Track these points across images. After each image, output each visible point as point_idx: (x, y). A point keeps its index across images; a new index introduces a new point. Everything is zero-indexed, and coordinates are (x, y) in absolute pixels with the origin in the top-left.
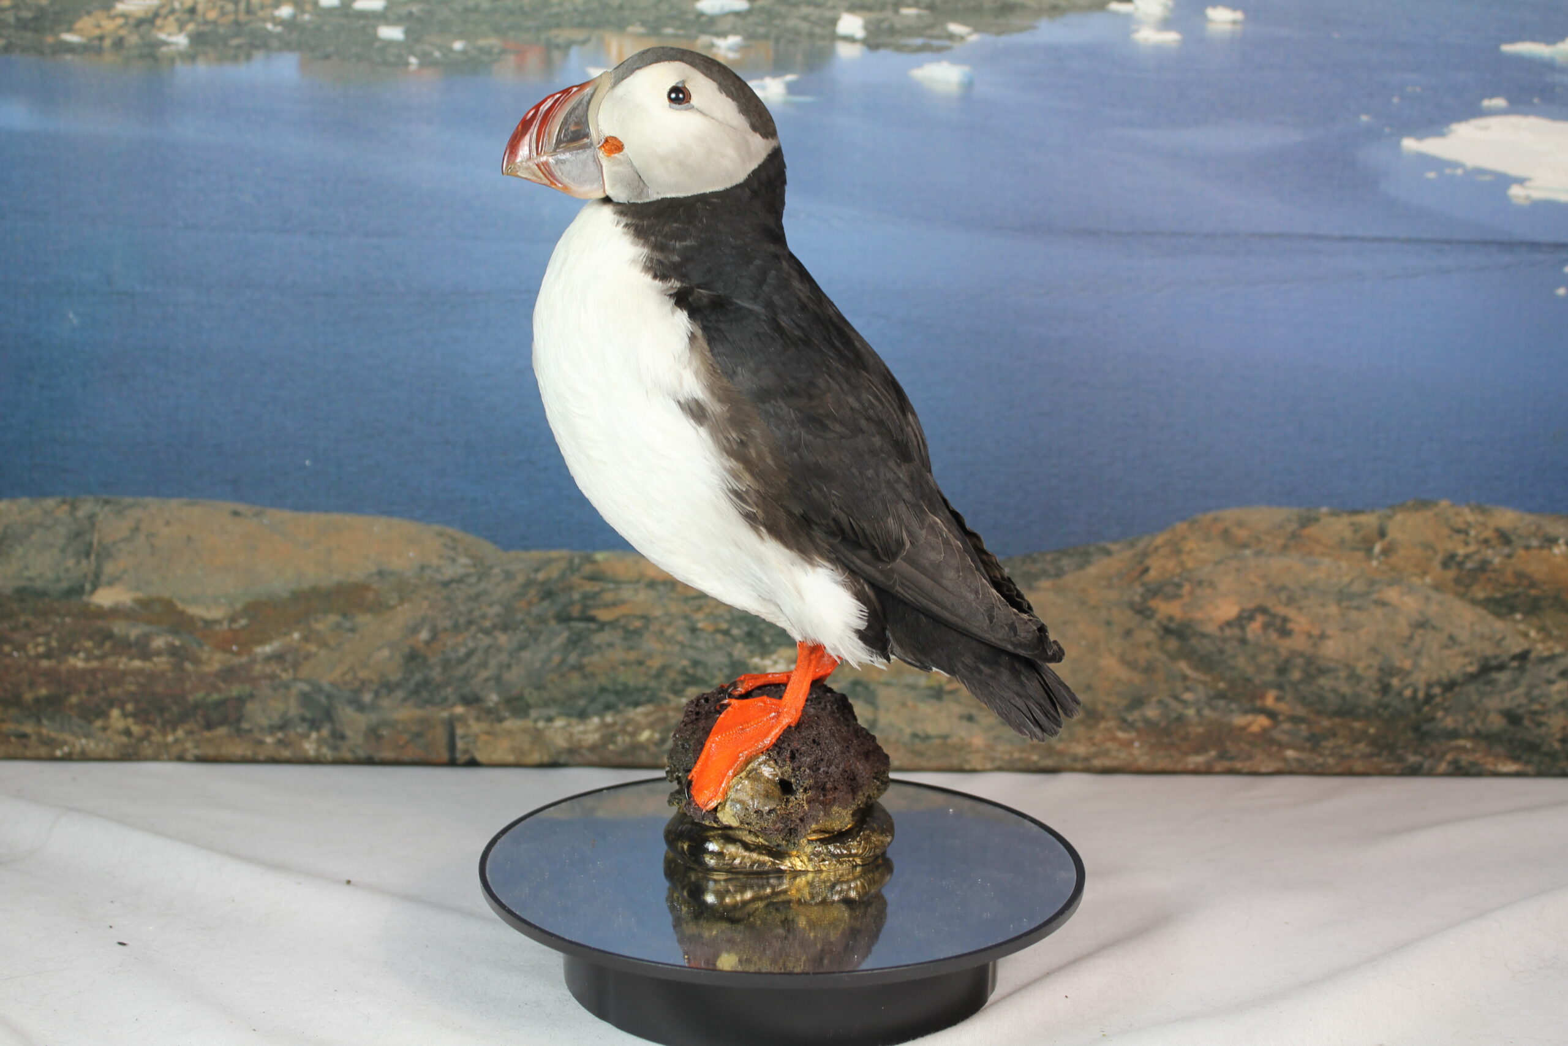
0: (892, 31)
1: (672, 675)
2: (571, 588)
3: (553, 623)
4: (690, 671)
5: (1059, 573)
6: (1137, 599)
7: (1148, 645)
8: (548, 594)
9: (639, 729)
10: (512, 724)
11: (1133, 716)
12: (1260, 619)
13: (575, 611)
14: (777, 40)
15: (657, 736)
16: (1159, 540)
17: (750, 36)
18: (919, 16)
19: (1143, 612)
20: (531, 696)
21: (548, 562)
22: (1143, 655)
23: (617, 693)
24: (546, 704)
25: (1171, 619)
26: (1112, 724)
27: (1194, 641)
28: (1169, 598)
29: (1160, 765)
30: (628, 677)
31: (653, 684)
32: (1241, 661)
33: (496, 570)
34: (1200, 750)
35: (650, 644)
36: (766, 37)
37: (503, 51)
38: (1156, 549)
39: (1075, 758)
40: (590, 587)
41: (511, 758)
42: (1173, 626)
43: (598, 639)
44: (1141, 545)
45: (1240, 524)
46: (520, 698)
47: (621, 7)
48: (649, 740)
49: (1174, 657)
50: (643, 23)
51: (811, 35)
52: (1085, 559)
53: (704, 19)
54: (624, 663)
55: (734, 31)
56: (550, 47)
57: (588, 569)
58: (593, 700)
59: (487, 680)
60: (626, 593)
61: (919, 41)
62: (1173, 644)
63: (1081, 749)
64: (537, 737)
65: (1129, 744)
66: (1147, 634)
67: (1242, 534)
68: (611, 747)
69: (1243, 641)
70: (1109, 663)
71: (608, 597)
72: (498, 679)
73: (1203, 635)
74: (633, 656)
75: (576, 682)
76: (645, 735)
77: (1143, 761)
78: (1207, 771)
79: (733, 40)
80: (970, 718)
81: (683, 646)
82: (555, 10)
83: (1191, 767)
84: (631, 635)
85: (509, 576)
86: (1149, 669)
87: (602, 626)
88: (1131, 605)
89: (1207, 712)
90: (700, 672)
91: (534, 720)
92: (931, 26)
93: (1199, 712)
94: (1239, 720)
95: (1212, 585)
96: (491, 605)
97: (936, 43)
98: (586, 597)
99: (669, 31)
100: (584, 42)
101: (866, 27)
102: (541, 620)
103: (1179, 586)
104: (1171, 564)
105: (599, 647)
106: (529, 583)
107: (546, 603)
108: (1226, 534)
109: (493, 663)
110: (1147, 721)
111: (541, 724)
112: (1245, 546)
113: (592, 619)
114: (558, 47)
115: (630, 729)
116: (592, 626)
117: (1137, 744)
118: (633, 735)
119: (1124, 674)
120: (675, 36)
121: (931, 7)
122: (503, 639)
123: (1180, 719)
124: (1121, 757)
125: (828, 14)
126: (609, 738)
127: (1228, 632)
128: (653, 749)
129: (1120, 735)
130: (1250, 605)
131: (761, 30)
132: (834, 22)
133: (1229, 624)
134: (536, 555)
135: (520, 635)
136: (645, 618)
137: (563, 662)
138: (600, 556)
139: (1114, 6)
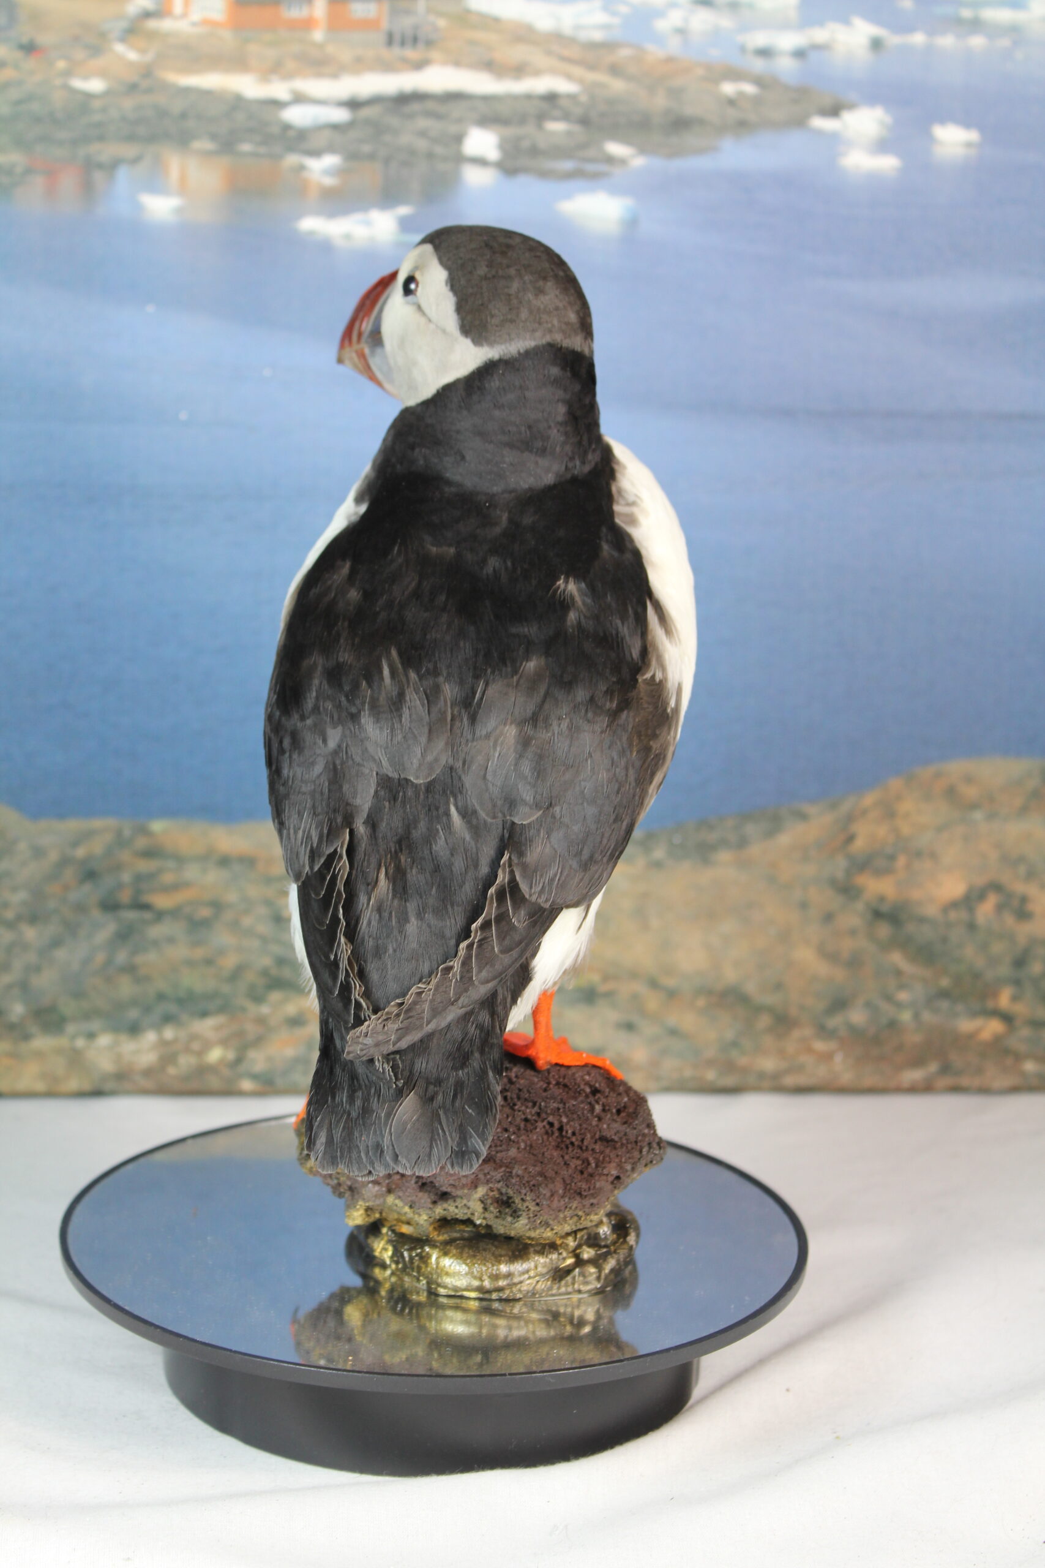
0: (535, 152)
1: (250, 977)
2: (119, 867)
3: (96, 914)
4: (274, 972)
5: (742, 843)
6: (840, 875)
7: (853, 932)
8: (90, 875)
9: (207, 1046)
10: (42, 1042)
11: (835, 1021)
12: (992, 901)
13: (125, 897)
14: (387, 161)
15: (231, 1055)
16: (869, 799)
17: (352, 156)
18: (569, 134)
19: (847, 890)
20: (68, 1007)
21: (89, 835)
22: (847, 946)
23: (180, 1002)
24: (87, 1016)
25: (882, 899)
26: (807, 1031)
27: (911, 928)
28: (880, 873)
29: (869, 1081)
30: (193, 981)
31: (226, 989)
32: (969, 952)
33: (22, 846)
34: (918, 1062)
35: (222, 937)
36: (372, 157)
37: (29, 171)
38: (864, 813)
39: (762, 1075)
40: (144, 866)
41: (40, 1086)
42: (885, 908)
43: (156, 931)
44: (846, 807)
45: (969, 779)
46: (52, 1009)
47: (184, 116)
48: (222, 1061)
49: (886, 946)
50: (213, 137)
51: (430, 156)
52: (775, 824)
53: (291, 133)
54: (190, 963)
55: (331, 149)
56: (90, 166)
57: (141, 843)
58: (147, 1009)
59: (10, 987)
60: (191, 872)
61: (568, 165)
62: (884, 930)
63: (768, 1064)
64: (75, 1059)
65: (828, 1057)
66: (853, 918)
67: (971, 792)
68: (172, 1071)
69: (972, 927)
70: (806, 955)
71: (168, 878)
72: (24, 986)
73: (922, 920)
74: (199, 953)
75: (126, 988)
76: (215, 1055)
77: (846, 1077)
78: (926, 1088)
79: (330, 160)
80: (629, 1027)
81: (264, 939)
82: (97, 117)
83: (906, 1085)
84: (197, 926)
85: (38, 852)
86: (854, 963)
87: (160, 915)
88: (833, 883)
89: (927, 1016)
90: (287, 973)
91: (72, 1037)
92: (584, 146)
93: (916, 1016)
94: (966, 1025)
95: (933, 856)
96: (15, 889)
97: (590, 167)
98: (139, 878)
99: (246, 147)
100: (136, 160)
101: (503, 146)
102: (81, 908)
103: (892, 858)
104: (882, 831)
105: (155, 943)
106: (65, 861)
107: (87, 888)
108: (951, 793)
109: (18, 964)
110: (853, 1029)
111: (80, 1043)
112: (974, 806)
113: (146, 907)
114: (100, 166)
115: (196, 1046)
116: (148, 915)
117: (838, 1058)
118: (200, 1054)
119: (822, 969)
120: (254, 155)
121: (584, 121)
122: (30, 933)
123: (893, 1024)
124: (821, 1073)
125: (453, 129)
126: (168, 1058)
127: (953, 915)
128: (226, 1072)
129: (820, 1046)
130: (980, 881)
131: (366, 148)
132: (459, 139)
133: (954, 905)
134: (73, 825)
135: (52, 929)
136: (218, 906)
137: (109, 962)
138: (157, 826)
139: (819, 123)
